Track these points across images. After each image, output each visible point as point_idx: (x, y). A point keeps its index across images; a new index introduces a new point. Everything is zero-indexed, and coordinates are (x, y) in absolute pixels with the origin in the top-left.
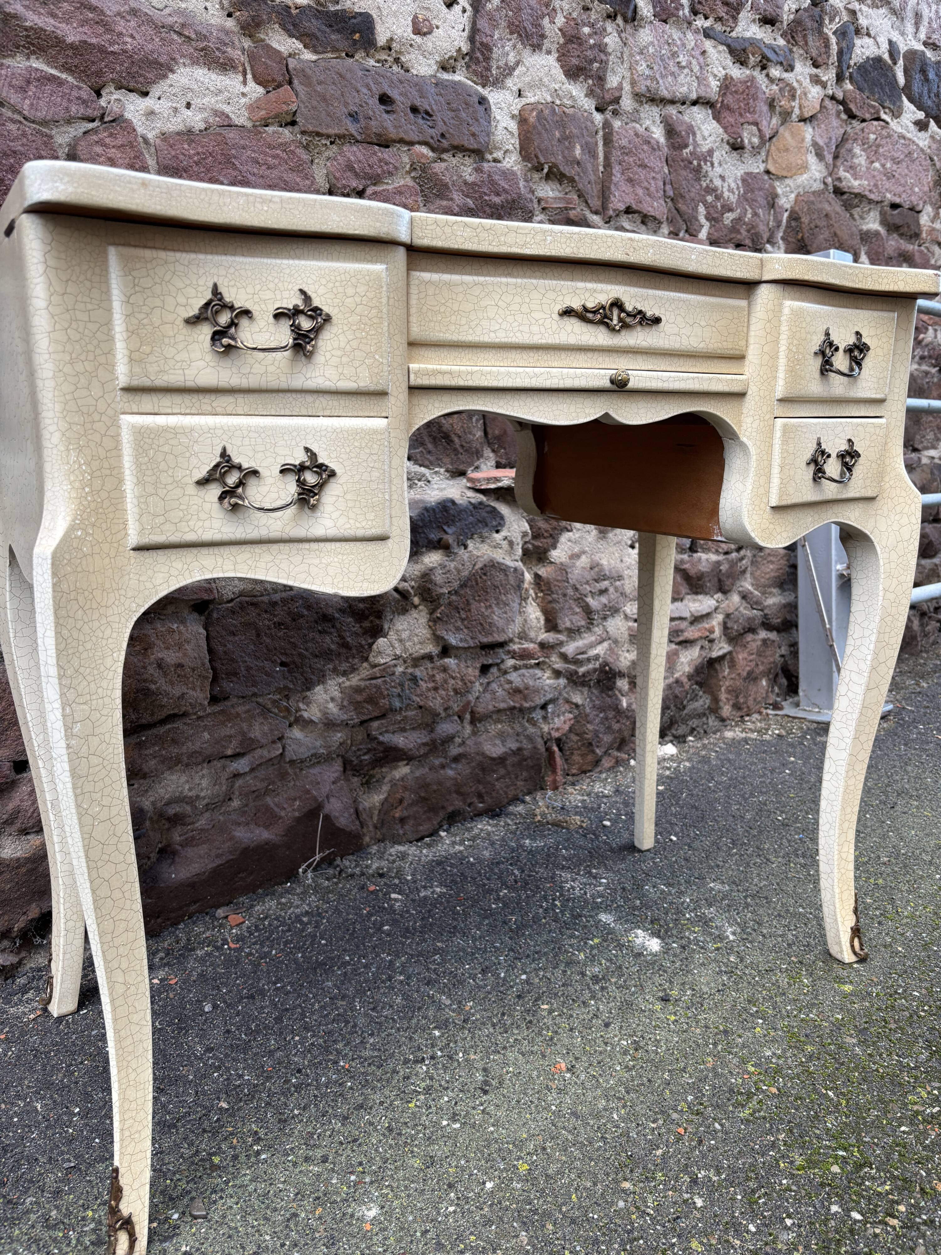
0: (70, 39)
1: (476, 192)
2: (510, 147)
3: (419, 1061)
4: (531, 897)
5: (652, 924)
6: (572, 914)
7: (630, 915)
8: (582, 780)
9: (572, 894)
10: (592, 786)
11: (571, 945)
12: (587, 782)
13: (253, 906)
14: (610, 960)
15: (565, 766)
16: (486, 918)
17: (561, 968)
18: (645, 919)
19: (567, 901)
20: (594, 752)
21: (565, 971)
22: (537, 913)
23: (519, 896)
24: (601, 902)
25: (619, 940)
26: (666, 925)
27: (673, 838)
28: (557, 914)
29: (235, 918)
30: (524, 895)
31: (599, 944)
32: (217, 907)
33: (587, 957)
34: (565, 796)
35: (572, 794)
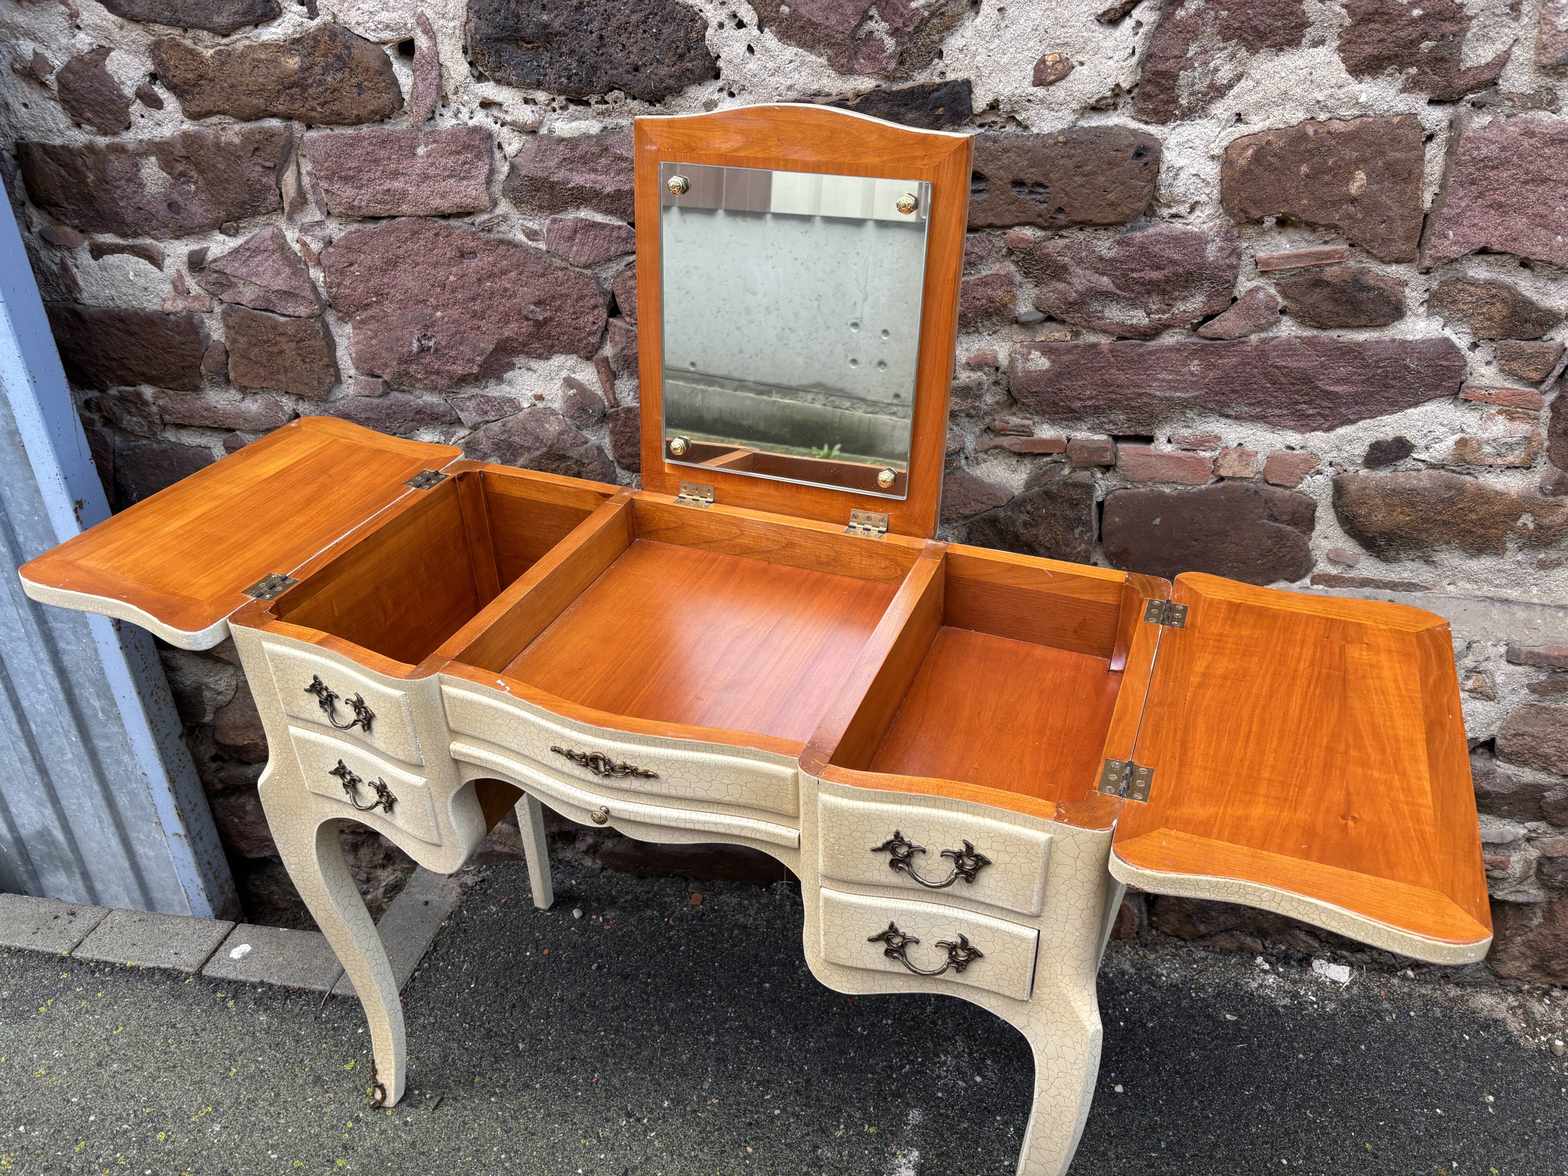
0: (609, 189)
1: (1116, 269)
2: (1203, 198)
3: (629, 1115)
4: (899, 1044)
5: (938, 1155)
6: (898, 1089)
7: (936, 1130)
8: (1164, 947)
9: (932, 1071)
10: (1163, 961)
11: (849, 1116)
12: (1166, 952)
13: (721, 893)
14: (851, 1155)
15: (1154, 919)
16: (837, 1036)
17: (810, 1129)
18: (941, 1147)
19: (918, 1072)
20: (1194, 926)
21: (808, 1134)
22: (877, 1064)
23: (892, 1036)
24: (938, 1098)
25: (887, 1145)
26: (946, 1169)
27: (1119, 1089)
28: (890, 1077)
29: (697, 897)
30: (896, 1038)
31: (869, 1134)
32: (696, 879)
33: (842, 1137)
34: (1114, 955)
35: (1125, 955)
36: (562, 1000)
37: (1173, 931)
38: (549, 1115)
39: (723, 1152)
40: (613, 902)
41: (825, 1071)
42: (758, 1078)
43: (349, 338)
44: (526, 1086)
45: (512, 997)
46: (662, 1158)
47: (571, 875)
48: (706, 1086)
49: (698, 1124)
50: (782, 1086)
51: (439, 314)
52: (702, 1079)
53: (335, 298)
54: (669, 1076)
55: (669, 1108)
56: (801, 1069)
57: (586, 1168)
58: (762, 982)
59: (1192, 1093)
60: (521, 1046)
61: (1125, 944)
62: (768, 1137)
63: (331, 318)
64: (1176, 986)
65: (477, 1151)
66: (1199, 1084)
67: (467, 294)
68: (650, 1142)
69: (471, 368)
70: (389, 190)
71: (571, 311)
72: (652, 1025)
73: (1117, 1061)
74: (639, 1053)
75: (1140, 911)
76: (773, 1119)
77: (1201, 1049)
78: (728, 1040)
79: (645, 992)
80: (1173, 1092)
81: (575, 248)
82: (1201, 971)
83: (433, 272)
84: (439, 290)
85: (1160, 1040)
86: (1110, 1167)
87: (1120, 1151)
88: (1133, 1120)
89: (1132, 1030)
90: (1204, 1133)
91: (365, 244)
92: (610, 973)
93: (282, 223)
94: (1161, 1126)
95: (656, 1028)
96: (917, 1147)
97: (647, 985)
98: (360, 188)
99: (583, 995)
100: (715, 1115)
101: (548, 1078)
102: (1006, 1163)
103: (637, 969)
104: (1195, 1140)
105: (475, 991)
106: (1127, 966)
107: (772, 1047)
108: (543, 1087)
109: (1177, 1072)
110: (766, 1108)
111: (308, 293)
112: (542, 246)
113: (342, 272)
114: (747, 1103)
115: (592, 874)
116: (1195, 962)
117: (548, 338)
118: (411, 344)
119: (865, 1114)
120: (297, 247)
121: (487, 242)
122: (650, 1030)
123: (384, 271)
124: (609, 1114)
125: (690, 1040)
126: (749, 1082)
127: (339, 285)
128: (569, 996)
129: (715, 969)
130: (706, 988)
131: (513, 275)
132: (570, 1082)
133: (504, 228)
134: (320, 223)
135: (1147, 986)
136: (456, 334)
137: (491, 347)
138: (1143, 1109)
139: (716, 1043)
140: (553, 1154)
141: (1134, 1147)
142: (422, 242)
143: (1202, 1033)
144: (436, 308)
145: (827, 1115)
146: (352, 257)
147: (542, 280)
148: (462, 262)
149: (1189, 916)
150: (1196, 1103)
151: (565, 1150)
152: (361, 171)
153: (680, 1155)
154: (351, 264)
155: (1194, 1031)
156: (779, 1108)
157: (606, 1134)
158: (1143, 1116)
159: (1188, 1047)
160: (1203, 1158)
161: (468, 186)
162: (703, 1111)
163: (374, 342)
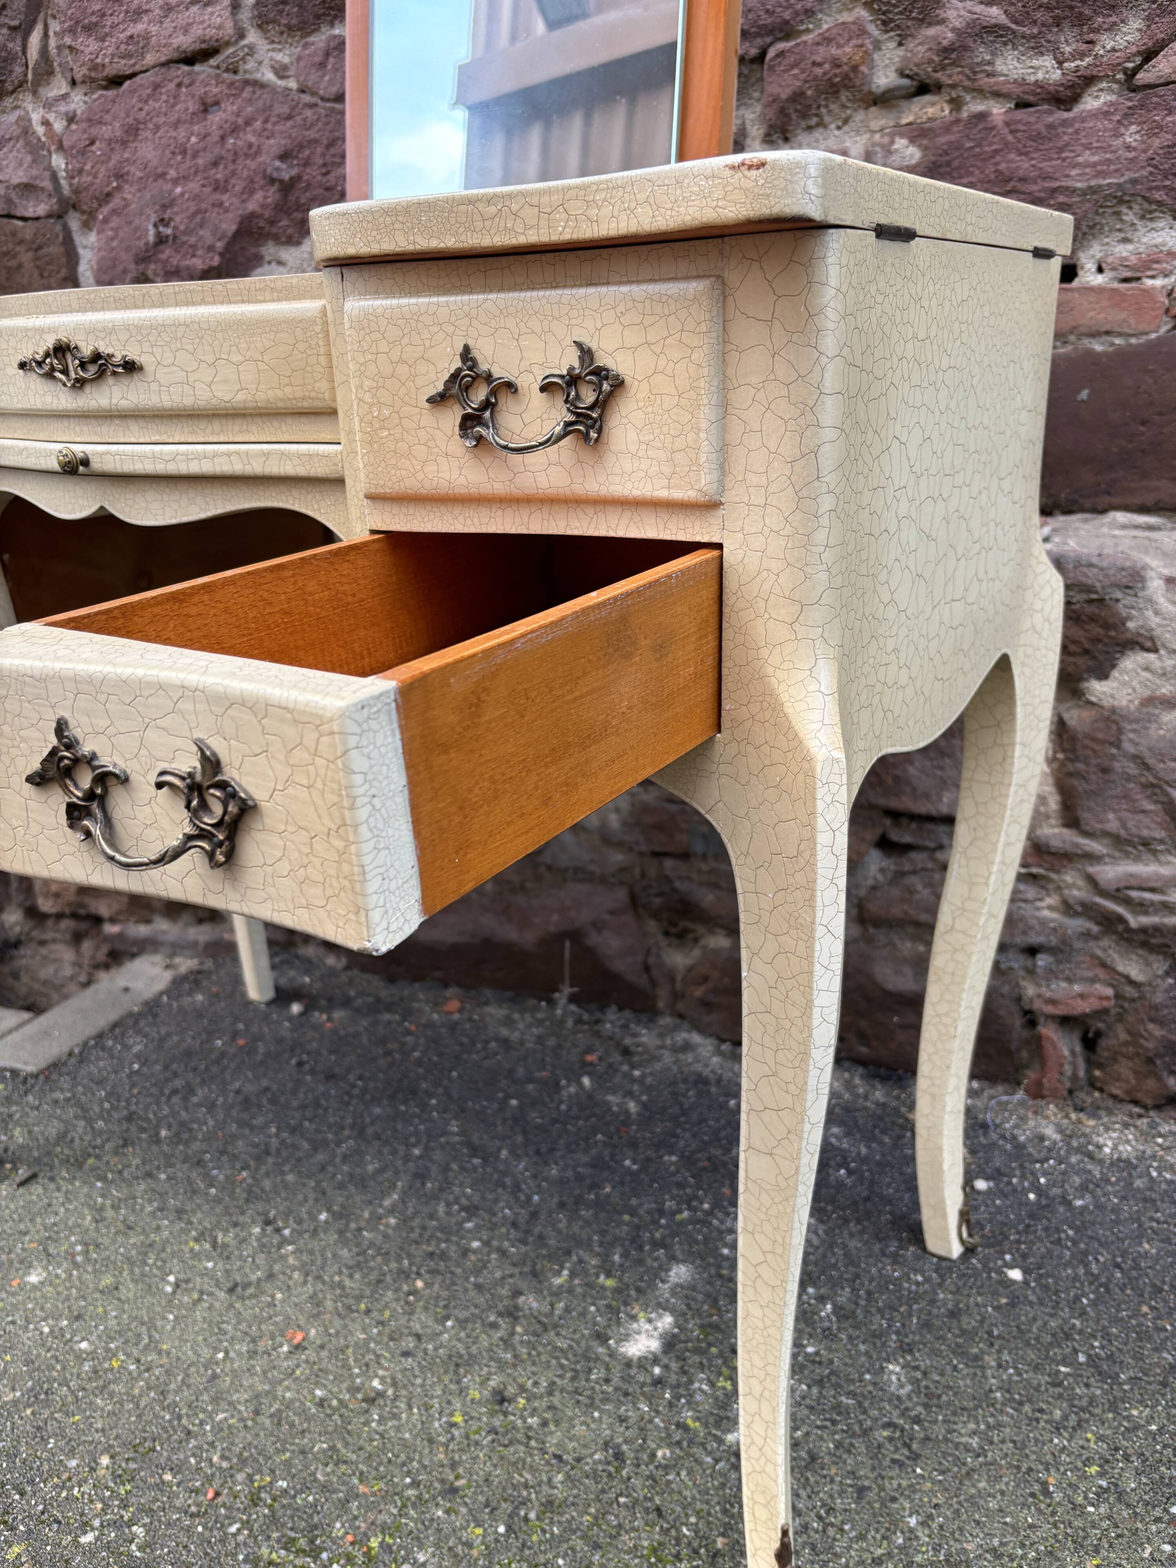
3: (268, 1222)
4: (681, 1185)
5: (702, 1327)
6: (664, 1238)
7: (708, 1295)
8: (1110, 1112)
9: (722, 1222)
10: (1107, 1129)
11: (581, 1261)
12: (1114, 1119)
13: (486, 1003)
14: (567, 1310)
15: (1097, 1073)
16: (593, 1166)
17: (517, 1270)
18: (711, 1316)
19: (699, 1221)
20: (1159, 1079)
21: (511, 1276)
22: (641, 1205)
23: (673, 1174)
24: (721, 1255)
25: (626, 1304)
26: (710, 1345)
27: (1016, 1274)
28: (655, 1222)
29: (454, 1005)
30: (679, 1178)
31: (603, 1287)
32: (460, 985)
33: (561, 1286)
34: (1030, 1115)
35: (1047, 1117)
36: (238, 1092)
37: (1128, 1092)
38: (161, 1209)
39: (379, 1281)
40: (347, 1003)
41: (562, 1205)
42: (464, 1201)
43: (92, 249)
44: (149, 1175)
45: (178, 1083)
46: (290, 1278)
47: (307, 972)
48: (387, 1203)
49: (358, 1245)
50: (494, 1214)
51: (179, 190)
52: (384, 1194)
53: (77, 191)
54: (341, 1186)
55: (326, 1222)
56: (529, 1198)
57: (181, 1276)
58: (508, 1097)
59: (1142, 1295)
60: (163, 1133)
61: (1048, 1104)
62: (452, 1273)
63: (74, 222)
64: (1128, 1162)
65: (49, 1238)
66: (1154, 1285)
67: (210, 157)
68: (284, 1258)
69: (212, 259)
70: (131, 37)
71: (321, 162)
72: (343, 1128)
73: (1018, 1242)
74: (311, 1156)
75: (1073, 1053)
76: (465, 1252)
77: (1162, 1241)
78: (438, 1156)
79: (349, 1094)
80: (1108, 1291)
81: (327, 78)
82: (1169, 1148)
83: (174, 134)
84: (179, 158)
85: (1093, 1223)
86: (984, 1376)
87: (1006, 1357)
88: (1035, 1319)
89: (1048, 1206)
90: (1156, 1349)
91: (107, 112)
92: (312, 1072)
93: (27, 101)
94: (1081, 1332)
95: (346, 1133)
96: (673, 1311)
97: (354, 1086)
98: (103, 40)
99: (267, 1089)
100: (386, 1236)
101: (181, 1170)
102: (810, 1350)
103: (349, 1070)
104: (1139, 1358)
105: (137, 1072)
106: (1050, 1131)
107: (495, 1170)
108: (169, 1178)
109: (1118, 1266)
110: (462, 1238)
111: (47, 184)
112: (293, 84)
113: (83, 152)
114: (437, 1229)
115: (332, 972)
116: (1161, 1135)
117: (297, 210)
118: (147, 230)
119: (604, 1261)
120: (40, 130)
121: (231, 85)
122: (336, 1134)
123: (124, 143)
124: (241, 1219)
125: (386, 1150)
126: (448, 1205)
127: (80, 171)
128: (250, 1088)
129: (450, 1079)
130: (431, 1096)
131: (258, 124)
132: (206, 1176)
133: (250, 65)
134: (65, 97)
135: (1079, 1157)
136: (197, 212)
137: (234, 227)
138: (1053, 1308)
139: (420, 1157)
140: (146, 1254)
141: (1031, 1355)
142: (164, 97)
143: (1165, 1222)
144: (176, 182)
145: (550, 1257)
146: (94, 131)
147: (289, 123)
148: (205, 119)
149: (1150, 1061)
150: (1145, 1309)
151: (164, 1250)
152: (103, 15)
153: (318, 1278)
154: (92, 143)
155: (1152, 1219)
156: (480, 1240)
157: (227, 1240)
158: (1052, 1316)
159: (1140, 1237)
160: (1150, 1383)
161: (212, 14)
162: (371, 1231)
163: (115, 243)
